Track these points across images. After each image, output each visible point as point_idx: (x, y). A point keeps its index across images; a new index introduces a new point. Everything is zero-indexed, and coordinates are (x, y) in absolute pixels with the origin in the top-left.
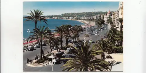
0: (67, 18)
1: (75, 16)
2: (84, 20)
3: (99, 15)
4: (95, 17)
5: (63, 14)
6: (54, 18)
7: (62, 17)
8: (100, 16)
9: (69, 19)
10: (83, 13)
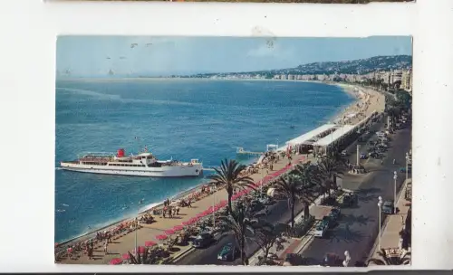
0: (312, 76)
1: (332, 72)
2: (357, 82)
3: (396, 71)
4: (385, 77)
5: (300, 66)
6: (278, 76)
7: (298, 73)
8: (400, 75)
9: (316, 81)
10: (354, 62)
